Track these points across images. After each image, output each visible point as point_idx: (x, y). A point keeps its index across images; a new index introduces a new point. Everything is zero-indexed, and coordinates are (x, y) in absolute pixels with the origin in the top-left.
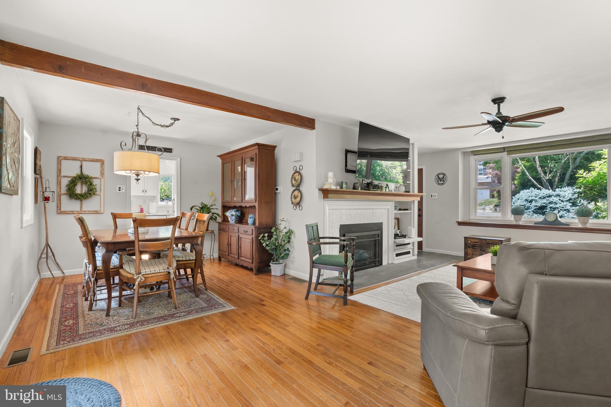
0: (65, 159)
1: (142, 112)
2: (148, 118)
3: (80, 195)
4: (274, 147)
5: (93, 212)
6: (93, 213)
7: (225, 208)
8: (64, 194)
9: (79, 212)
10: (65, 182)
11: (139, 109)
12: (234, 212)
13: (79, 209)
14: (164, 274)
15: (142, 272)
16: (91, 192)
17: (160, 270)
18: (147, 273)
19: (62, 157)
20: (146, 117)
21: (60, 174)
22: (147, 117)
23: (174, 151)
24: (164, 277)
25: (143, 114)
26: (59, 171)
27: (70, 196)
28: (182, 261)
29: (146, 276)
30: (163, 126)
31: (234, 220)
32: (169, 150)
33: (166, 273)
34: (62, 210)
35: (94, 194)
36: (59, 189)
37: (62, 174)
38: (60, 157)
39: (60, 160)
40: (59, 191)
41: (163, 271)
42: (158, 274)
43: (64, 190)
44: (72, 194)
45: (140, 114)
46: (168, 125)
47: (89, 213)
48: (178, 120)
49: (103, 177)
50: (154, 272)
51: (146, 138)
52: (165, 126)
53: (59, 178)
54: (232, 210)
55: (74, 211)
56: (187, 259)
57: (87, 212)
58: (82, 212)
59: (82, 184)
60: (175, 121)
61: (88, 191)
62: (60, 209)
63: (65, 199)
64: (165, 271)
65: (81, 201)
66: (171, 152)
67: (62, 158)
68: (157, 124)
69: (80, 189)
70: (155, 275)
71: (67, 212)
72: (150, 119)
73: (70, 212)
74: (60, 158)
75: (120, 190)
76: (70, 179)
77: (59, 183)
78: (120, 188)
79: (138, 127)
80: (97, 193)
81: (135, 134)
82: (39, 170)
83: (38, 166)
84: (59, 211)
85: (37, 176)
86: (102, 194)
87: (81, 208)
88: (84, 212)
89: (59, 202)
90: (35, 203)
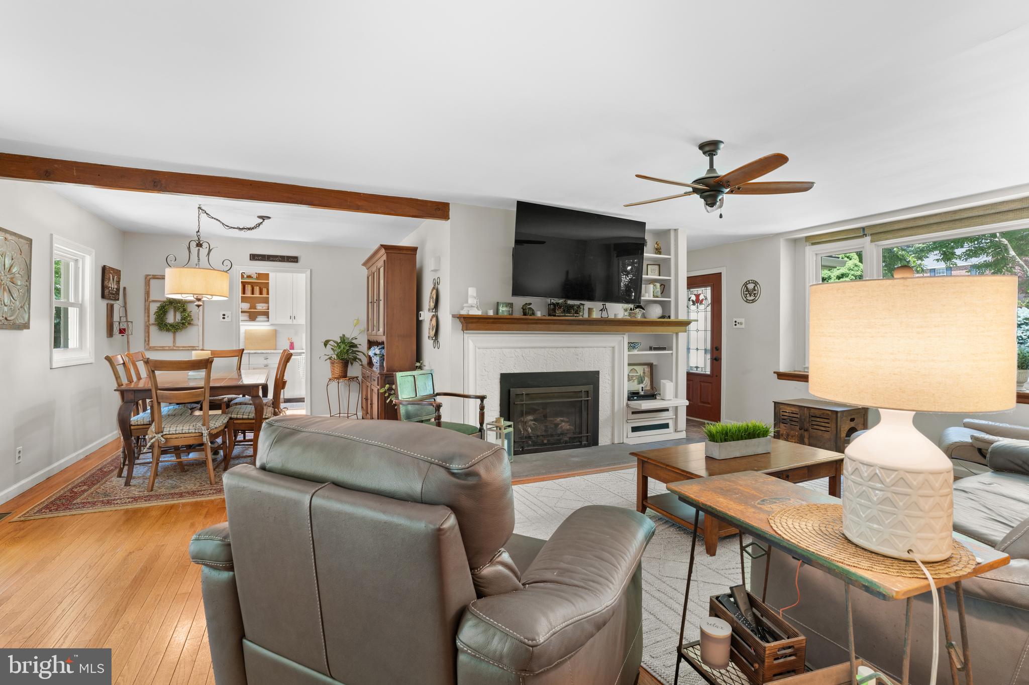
0: (154, 278)
1: (206, 212)
2: (217, 220)
3: (171, 325)
4: (415, 249)
5: (189, 348)
6: (188, 350)
7: (370, 344)
8: (153, 324)
9: (171, 348)
10: (154, 308)
11: (199, 208)
12: (379, 349)
13: (171, 344)
14: (195, 435)
15: (165, 430)
16: (186, 322)
17: (189, 429)
18: (171, 433)
19: (150, 275)
20: (213, 218)
21: (148, 298)
22: (215, 219)
23: (301, 261)
24: (195, 439)
25: (207, 214)
26: (147, 293)
27: (160, 327)
28: (243, 419)
29: (169, 436)
30: (243, 229)
32: (294, 259)
33: (198, 434)
34: (151, 345)
35: (189, 324)
36: (146, 318)
37: (152, 298)
38: (148, 275)
39: (148, 279)
40: (147, 320)
41: (193, 431)
42: (186, 435)
43: (152, 319)
44: (162, 324)
45: (203, 216)
46: (253, 226)
47: (184, 349)
48: (269, 218)
50: (180, 432)
51: (209, 248)
52: (245, 229)
53: (147, 302)
54: (376, 347)
55: (165, 347)
56: (249, 417)
57: (181, 349)
58: (175, 348)
59: (175, 312)
60: (264, 220)
61: (181, 320)
62: (148, 344)
63: (154, 330)
64: (197, 432)
65: (174, 333)
66: (297, 262)
67: (151, 277)
68: (232, 227)
69: (171, 318)
70: (181, 435)
71: (156, 348)
72: (219, 221)
73: (160, 348)
74: (148, 278)
75: (224, 318)
76: (158, 304)
77: (147, 310)
78: (224, 315)
79: (199, 234)
80: (194, 322)
81: (193, 244)
82: (113, 294)
83: (110, 289)
84: (147, 347)
85: (112, 302)
86: (200, 323)
87: (174, 342)
88: (177, 348)
89: (147, 334)
90: (107, 337)
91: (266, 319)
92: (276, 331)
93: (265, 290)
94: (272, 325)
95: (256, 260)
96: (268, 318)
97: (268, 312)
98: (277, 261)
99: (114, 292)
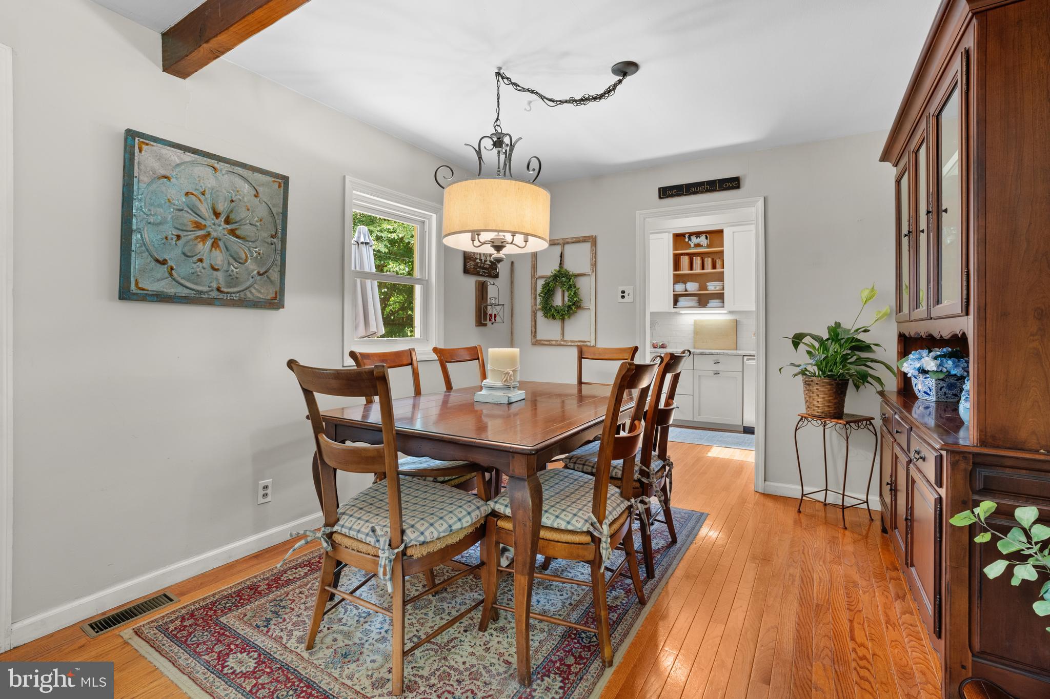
1: (509, 82)
2: (532, 92)
3: (559, 310)
7: (907, 344)
8: (539, 309)
9: (559, 343)
10: (540, 286)
11: (499, 75)
12: (936, 358)
13: (559, 337)
16: (574, 306)
20: (524, 90)
21: (535, 275)
22: (529, 91)
23: (746, 185)
25: (512, 84)
26: (535, 267)
27: (547, 312)
30: (582, 100)
31: (933, 393)
32: (732, 183)
34: (538, 338)
35: (580, 307)
36: (533, 301)
37: (538, 275)
40: (534, 304)
43: (539, 301)
44: (550, 311)
45: (507, 90)
46: (601, 91)
47: (572, 344)
49: (593, 272)
52: (587, 99)
53: (534, 279)
54: (924, 352)
55: (551, 341)
57: (570, 344)
58: (562, 343)
59: (563, 289)
60: (624, 73)
61: (570, 302)
62: (535, 336)
63: (540, 317)
65: (563, 320)
66: (738, 187)
68: (560, 101)
69: (558, 300)
71: (543, 342)
72: (537, 93)
73: (546, 343)
75: (623, 297)
76: (545, 281)
77: (534, 289)
78: (623, 292)
79: (498, 123)
80: (585, 304)
81: (488, 143)
82: (486, 269)
83: (478, 261)
84: (534, 340)
85: (482, 279)
86: (592, 307)
87: (563, 334)
88: (565, 344)
89: (533, 324)
90: (476, 326)
91: (721, 305)
92: (736, 322)
93: (719, 263)
94: (730, 312)
95: (668, 197)
96: (723, 302)
97: (723, 293)
98: (702, 192)
99: (488, 266)
